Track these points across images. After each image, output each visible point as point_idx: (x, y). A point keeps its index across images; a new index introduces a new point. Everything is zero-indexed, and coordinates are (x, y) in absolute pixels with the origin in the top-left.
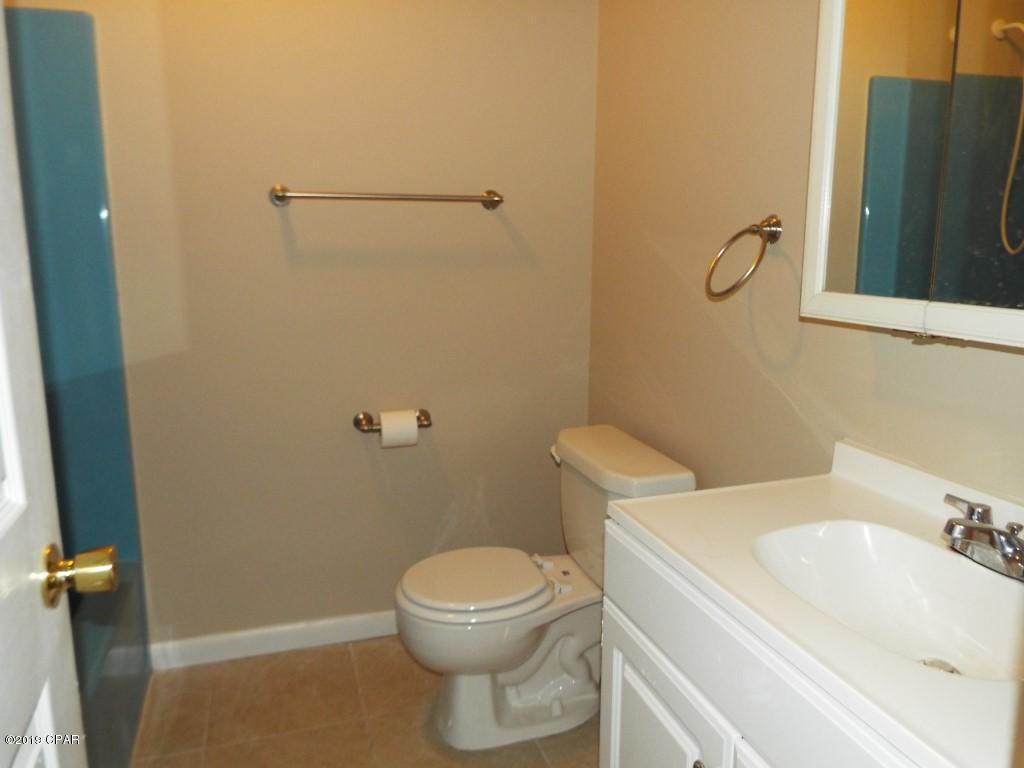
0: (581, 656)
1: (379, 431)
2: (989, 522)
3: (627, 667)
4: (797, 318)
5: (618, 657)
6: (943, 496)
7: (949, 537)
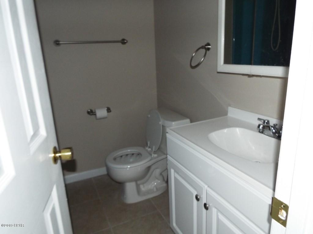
0: (161, 174)
1: (95, 115)
2: (269, 124)
3: (175, 173)
4: (216, 72)
5: (172, 171)
6: (257, 118)
7: (258, 129)
